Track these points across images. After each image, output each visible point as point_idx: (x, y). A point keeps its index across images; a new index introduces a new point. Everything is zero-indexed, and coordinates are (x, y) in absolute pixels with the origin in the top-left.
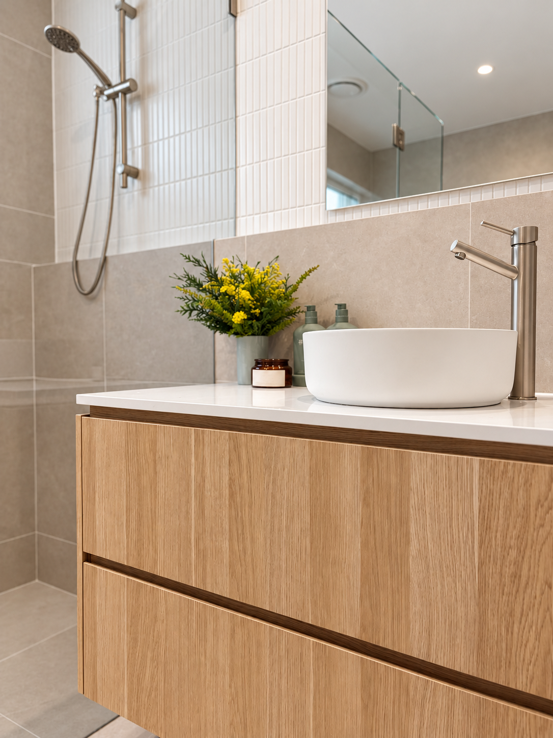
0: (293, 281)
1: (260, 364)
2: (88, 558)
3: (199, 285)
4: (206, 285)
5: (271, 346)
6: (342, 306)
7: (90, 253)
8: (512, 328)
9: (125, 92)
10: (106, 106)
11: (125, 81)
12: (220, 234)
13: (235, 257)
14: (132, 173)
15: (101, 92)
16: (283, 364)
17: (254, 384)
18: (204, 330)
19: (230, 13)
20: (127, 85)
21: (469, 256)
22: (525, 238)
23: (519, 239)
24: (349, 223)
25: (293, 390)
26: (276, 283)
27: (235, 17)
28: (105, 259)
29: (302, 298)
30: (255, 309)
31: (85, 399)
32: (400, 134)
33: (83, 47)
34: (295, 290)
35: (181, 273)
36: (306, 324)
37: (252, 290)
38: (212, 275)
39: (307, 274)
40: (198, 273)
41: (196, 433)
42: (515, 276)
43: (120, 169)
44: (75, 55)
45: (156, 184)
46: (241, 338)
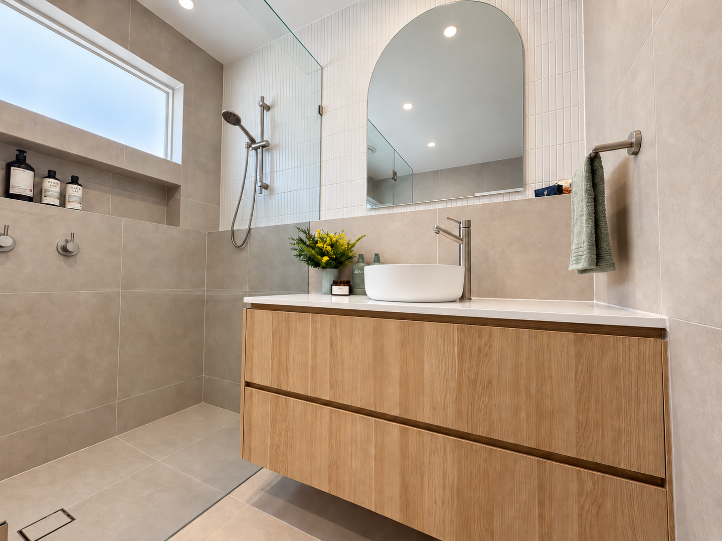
0: (352, 242)
1: (336, 283)
2: (248, 384)
3: (304, 243)
4: (308, 243)
5: (340, 274)
6: (376, 255)
7: (241, 226)
8: (460, 265)
9: (263, 146)
10: (252, 153)
11: (263, 141)
12: (313, 218)
13: (321, 230)
14: (265, 187)
15: (249, 146)
16: (347, 283)
17: (333, 293)
18: (304, 265)
19: (319, 113)
20: (264, 143)
21: (441, 232)
22: (465, 225)
23: (463, 226)
24: (380, 215)
25: (352, 297)
26: (344, 242)
27: (321, 115)
28: (250, 229)
29: (357, 251)
30: (333, 255)
31: (248, 300)
32: (395, 174)
33: (243, 123)
34: (353, 246)
35: (296, 237)
36: (358, 263)
37: (332, 246)
38: (310, 237)
39: (359, 239)
40: (303, 236)
41: (312, 316)
42: (461, 242)
43: (259, 184)
44: (237, 127)
45: (277, 192)
46: (325, 270)
